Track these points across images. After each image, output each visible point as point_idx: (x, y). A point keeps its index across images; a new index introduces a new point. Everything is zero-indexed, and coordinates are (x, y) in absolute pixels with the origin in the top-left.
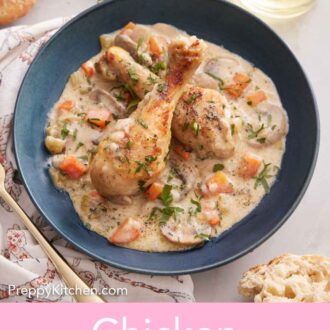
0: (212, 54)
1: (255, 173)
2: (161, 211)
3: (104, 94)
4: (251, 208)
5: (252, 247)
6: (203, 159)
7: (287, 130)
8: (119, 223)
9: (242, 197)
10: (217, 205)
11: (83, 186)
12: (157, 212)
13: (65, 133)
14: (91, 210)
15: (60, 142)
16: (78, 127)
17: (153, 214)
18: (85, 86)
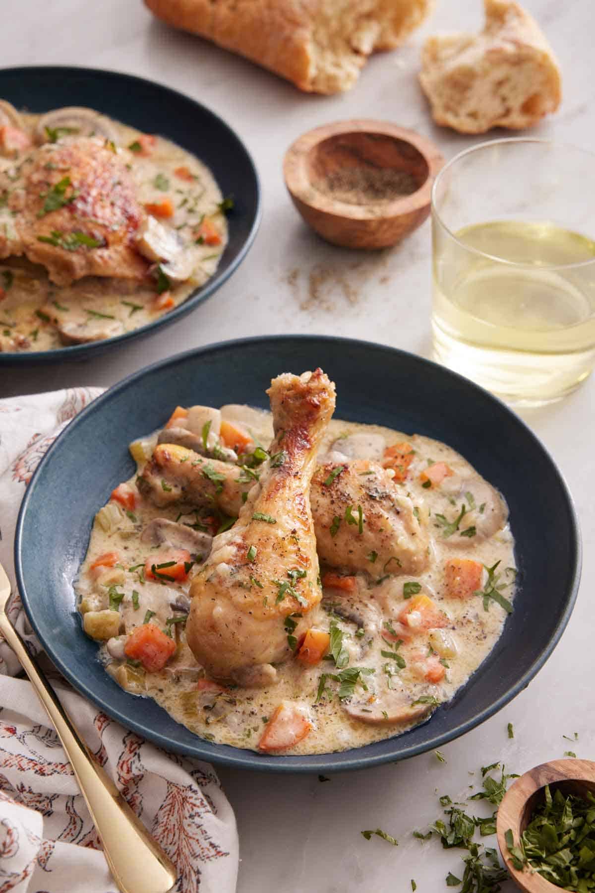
0: (332, 434)
1: (477, 585)
2: (336, 679)
3: (167, 526)
4: (491, 642)
5: (524, 678)
6: (379, 582)
7: (506, 511)
8: (265, 720)
9: (470, 628)
10: (431, 649)
11: (177, 680)
12: (329, 683)
13: (118, 600)
14: (206, 708)
15: (112, 614)
16: (136, 587)
17: (321, 688)
18: (127, 525)
